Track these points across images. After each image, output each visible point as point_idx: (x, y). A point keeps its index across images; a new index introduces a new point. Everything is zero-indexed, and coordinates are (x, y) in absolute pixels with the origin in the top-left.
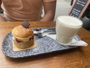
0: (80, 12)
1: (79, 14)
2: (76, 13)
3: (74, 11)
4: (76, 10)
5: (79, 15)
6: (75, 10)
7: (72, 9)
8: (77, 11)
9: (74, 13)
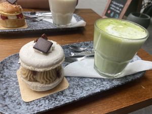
0: (122, 6)
1: (120, 10)
2: (117, 9)
3: (113, 6)
4: (117, 4)
5: (121, 12)
6: (114, 3)
7: (111, 3)
8: (119, 5)
9: (113, 9)
